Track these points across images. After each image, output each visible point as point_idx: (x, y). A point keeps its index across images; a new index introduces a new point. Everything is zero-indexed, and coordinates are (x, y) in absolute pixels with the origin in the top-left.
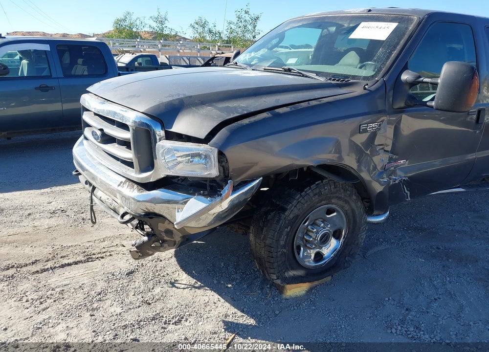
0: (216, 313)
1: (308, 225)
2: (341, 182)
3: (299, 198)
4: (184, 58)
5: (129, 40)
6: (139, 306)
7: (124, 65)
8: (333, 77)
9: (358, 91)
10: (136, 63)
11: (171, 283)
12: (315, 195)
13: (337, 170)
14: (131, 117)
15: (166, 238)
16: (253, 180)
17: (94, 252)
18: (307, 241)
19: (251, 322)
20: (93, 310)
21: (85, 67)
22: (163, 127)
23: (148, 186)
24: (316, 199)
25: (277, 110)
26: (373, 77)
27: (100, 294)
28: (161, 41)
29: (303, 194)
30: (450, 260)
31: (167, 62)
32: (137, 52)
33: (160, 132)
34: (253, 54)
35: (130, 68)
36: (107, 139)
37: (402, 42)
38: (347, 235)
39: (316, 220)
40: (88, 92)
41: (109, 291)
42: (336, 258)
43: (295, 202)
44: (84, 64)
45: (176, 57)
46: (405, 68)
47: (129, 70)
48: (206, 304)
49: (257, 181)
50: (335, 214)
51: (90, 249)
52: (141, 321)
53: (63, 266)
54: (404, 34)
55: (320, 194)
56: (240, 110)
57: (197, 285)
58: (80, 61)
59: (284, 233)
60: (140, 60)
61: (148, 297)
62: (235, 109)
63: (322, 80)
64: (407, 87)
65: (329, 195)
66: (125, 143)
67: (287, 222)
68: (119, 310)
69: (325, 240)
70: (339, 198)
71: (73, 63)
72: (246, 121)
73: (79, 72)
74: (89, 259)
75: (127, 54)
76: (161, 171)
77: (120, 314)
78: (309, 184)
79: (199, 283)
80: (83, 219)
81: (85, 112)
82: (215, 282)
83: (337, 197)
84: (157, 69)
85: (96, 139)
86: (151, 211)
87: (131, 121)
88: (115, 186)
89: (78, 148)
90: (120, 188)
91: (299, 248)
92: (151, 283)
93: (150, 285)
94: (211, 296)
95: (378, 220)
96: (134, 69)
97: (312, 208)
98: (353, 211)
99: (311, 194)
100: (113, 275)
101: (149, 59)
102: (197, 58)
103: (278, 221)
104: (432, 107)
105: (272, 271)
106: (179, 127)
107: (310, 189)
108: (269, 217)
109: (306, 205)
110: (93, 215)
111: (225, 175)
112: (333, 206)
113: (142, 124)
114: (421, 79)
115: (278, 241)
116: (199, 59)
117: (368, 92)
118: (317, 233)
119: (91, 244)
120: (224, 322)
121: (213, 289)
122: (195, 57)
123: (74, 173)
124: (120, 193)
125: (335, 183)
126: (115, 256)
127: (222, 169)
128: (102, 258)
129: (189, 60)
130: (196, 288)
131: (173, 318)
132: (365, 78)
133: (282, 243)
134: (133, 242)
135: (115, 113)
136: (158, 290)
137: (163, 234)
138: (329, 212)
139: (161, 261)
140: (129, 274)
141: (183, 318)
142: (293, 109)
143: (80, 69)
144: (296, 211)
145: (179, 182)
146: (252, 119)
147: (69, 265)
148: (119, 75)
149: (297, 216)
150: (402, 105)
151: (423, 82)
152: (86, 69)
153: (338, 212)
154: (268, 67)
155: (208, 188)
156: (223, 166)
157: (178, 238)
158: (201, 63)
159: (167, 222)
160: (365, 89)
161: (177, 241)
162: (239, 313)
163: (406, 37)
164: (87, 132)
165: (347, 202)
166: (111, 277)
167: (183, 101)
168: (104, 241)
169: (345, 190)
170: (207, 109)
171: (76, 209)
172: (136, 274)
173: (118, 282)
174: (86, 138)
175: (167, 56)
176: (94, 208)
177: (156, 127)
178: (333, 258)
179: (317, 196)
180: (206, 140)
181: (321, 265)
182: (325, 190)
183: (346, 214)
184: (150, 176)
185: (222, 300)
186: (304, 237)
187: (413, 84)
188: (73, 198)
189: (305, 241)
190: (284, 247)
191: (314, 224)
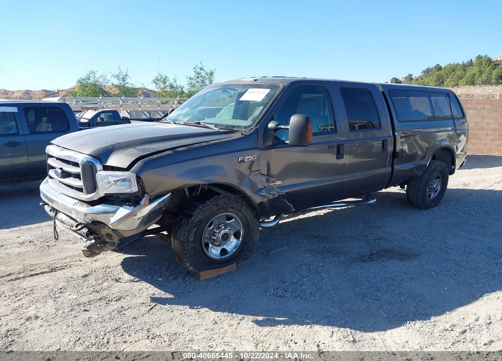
0: (147, 294)
1: (213, 229)
2: (232, 196)
3: (202, 208)
4: (145, 112)
5: (92, 98)
6: (91, 294)
7: (87, 121)
8: (225, 127)
9: (237, 136)
10: (98, 118)
11: (116, 280)
12: (213, 206)
13: (229, 188)
14: (81, 158)
15: (107, 240)
16: (165, 195)
17: (58, 266)
18: (213, 240)
19: (172, 296)
20: (55, 298)
21: (50, 125)
22: (101, 164)
23: (92, 203)
24: (214, 208)
25: (177, 149)
26: (250, 126)
27: (61, 289)
28: (122, 98)
29: (204, 205)
30: (329, 254)
31: (129, 116)
32: (101, 108)
33: (99, 167)
34: (179, 112)
35: (92, 124)
36: (66, 174)
37: (270, 103)
38: (244, 235)
39: (220, 224)
40: (52, 144)
41: (68, 287)
42: (238, 253)
43: (198, 211)
44: (48, 121)
45: (137, 112)
46: (272, 119)
47: (91, 125)
48: (140, 290)
49: (168, 195)
50: (233, 220)
51: (54, 264)
52: (91, 301)
53: (32, 276)
54: (273, 96)
55: (217, 205)
56: (152, 150)
57: (135, 280)
58: (44, 119)
59: (193, 232)
60: (103, 116)
61: (98, 288)
62: (149, 149)
63: (217, 129)
64: (273, 133)
65: (225, 206)
66: (77, 176)
67: (194, 224)
68: (75, 297)
69: (226, 237)
70: (233, 208)
71: (38, 121)
72: (155, 156)
73: (43, 129)
74: (53, 270)
75: (90, 111)
76: (101, 192)
77: (76, 299)
78: (209, 199)
79: (137, 279)
80: (48, 246)
81: (49, 159)
82: (149, 277)
83: (231, 207)
84: (117, 124)
85: (57, 175)
86: (95, 220)
87: (80, 160)
88: (71, 206)
89: (44, 185)
90: (74, 207)
91: (207, 245)
92: (101, 280)
93: (100, 282)
94: (145, 285)
95: (269, 225)
96: (96, 125)
97: (213, 215)
98: (245, 217)
99: (210, 205)
100: (72, 278)
101: (111, 114)
102: (157, 111)
103: (187, 225)
104: (288, 144)
105: (186, 260)
106: (112, 161)
107: (210, 201)
108: (182, 222)
109: (207, 212)
110: (56, 235)
111: (143, 191)
112: (230, 214)
113: (88, 162)
114: (279, 126)
115: (188, 237)
116: (160, 112)
117: (244, 136)
118: (219, 233)
119: (54, 261)
120: (151, 297)
121: (146, 281)
122: (154, 111)
123: (41, 204)
124: (74, 209)
125: (228, 197)
126: (74, 267)
127: (140, 187)
128: (64, 269)
129: (149, 113)
130: (134, 281)
131: (115, 298)
132: (245, 127)
133: (191, 239)
134: (85, 245)
135: (70, 156)
136: (105, 284)
137: (105, 237)
138: (229, 218)
139: (110, 268)
140: (84, 277)
141: (122, 297)
142: (189, 148)
143: (45, 126)
144: (200, 217)
145: (114, 199)
146: (159, 155)
147: (36, 274)
148: (80, 130)
149: (201, 221)
150: (271, 143)
151: (280, 128)
152: (50, 126)
153: (235, 218)
154: (187, 121)
155: (132, 201)
156: (141, 186)
157: (116, 240)
158: (161, 116)
159: (106, 227)
160: (242, 134)
161: (116, 242)
162: (164, 293)
163: (274, 99)
164: (51, 172)
165: (239, 211)
166: (70, 279)
167: (114, 147)
168: (66, 259)
169: (237, 202)
170: (131, 150)
171: (42, 240)
172: (90, 277)
173: (75, 282)
174: (51, 178)
175: (129, 111)
176: (57, 229)
177: (96, 163)
178: (235, 253)
179: (215, 206)
180: (128, 169)
181: (226, 257)
182: (221, 202)
183: (241, 220)
184: (94, 196)
185: (152, 287)
186: (211, 238)
187: (276, 130)
188: (39, 232)
189: (212, 240)
190: (193, 242)
191: (218, 228)
